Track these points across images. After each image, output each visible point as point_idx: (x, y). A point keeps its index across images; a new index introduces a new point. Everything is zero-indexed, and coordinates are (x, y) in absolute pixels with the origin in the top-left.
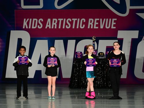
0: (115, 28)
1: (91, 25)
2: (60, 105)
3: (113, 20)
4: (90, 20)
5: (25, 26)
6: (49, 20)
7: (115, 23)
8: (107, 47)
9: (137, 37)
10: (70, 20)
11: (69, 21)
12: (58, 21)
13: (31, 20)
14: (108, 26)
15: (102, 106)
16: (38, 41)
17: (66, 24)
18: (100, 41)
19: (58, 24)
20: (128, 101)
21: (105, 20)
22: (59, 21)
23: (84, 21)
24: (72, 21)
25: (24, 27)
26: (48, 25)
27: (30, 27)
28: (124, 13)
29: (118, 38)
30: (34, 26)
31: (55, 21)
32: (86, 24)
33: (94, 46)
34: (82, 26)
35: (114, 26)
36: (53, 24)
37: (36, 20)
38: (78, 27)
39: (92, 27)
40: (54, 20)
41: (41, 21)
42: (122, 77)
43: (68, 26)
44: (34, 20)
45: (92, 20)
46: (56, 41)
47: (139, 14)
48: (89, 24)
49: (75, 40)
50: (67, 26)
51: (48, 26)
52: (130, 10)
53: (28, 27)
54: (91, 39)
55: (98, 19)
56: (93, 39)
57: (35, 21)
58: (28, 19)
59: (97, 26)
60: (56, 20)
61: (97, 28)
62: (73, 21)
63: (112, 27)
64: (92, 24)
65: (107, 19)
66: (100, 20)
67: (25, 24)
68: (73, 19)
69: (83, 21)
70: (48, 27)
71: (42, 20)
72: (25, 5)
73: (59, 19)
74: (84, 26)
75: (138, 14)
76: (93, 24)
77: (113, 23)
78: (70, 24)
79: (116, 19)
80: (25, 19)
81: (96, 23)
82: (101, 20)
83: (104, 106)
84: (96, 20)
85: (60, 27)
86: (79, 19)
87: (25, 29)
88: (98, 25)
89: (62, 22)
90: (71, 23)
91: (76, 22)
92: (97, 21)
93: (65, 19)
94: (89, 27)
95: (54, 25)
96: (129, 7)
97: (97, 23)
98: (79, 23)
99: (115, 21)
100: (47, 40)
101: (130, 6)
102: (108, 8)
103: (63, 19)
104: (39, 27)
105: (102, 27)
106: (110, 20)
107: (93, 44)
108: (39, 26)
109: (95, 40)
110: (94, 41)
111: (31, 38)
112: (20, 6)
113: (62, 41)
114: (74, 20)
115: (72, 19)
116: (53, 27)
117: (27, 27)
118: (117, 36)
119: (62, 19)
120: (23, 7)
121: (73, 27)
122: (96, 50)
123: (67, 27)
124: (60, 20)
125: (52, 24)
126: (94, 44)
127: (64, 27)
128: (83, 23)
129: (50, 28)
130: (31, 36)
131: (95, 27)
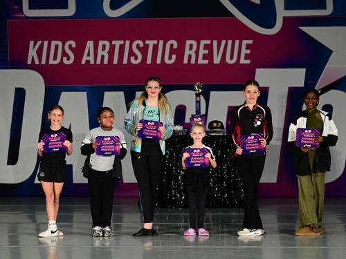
0: (248, 62)
1: (190, 56)
2: (117, 248)
3: (245, 43)
4: (188, 43)
5: (33, 57)
6: (90, 44)
7: (248, 52)
8: (229, 107)
9: (301, 84)
10: (142, 45)
11: (138, 46)
12: (112, 47)
13: (46, 43)
14: (232, 58)
15: (217, 249)
16: (63, 93)
17: (131, 53)
18: (213, 94)
19: (111, 53)
20: (282, 239)
21: (223, 42)
22: (114, 45)
23: (175, 46)
24: (146, 46)
25: (29, 62)
26: (89, 55)
27: (44, 62)
28: (271, 25)
30: (55, 58)
31: (104, 47)
32: (179, 52)
33: (200, 106)
34: (170, 58)
35: (247, 57)
36: (100, 52)
37: (60, 43)
38: (159, 61)
39: (193, 61)
40: (101, 43)
41: (70, 46)
42: (262, 180)
43: (136, 58)
44: (54, 43)
45: (194, 43)
46: (106, 93)
47: (307, 30)
48: (187, 52)
50: (132, 59)
51: (88, 58)
52: (286, 19)
53: (40, 59)
54: (193, 89)
55: (208, 42)
56: (195, 90)
57: (57, 46)
58: (39, 43)
59: (205, 57)
60: (107, 43)
61: (206, 62)
62: (148, 45)
63: (243, 61)
64: (193, 53)
65: (230, 42)
66: (212, 43)
67: (32, 53)
68: (147, 42)
69: (172, 45)
70: (88, 62)
71: (74, 45)
72: (31, 7)
73: (114, 42)
74: (174, 57)
75: (304, 29)
76: (197, 52)
77: (245, 51)
78: (141, 53)
79: (251, 42)
80: (32, 43)
81: (202, 52)
82: (215, 43)
83: (222, 249)
84: (203, 43)
85: (115, 62)
86: (161, 42)
87: (33, 67)
88: (209, 56)
89: (122, 47)
90: (144, 50)
91: (156, 47)
92: (206, 47)
93: (128, 43)
94: (186, 61)
95: (103, 57)
96: (281, 13)
97: (206, 52)
98: (163, 51)
99: (248, 47)
100: (85, 93)
101: (285, 9)
102: (231, 15)
103: (125, 43)
104: (65, 61)
105: (217, 60)
106: (237, 42)
107: (197, 102)
108: (65, 59)
109: (200, 91)
110: (198, 95)
111: (46, 87)
112: (21, 10)
113: (122, 94)
114: (151, 43)
115: (144, 42)
116: (99, 62)
117: (37, 62)
119: (122, 42)
120: (28, 12)
121: (149, 61)
122: (203, 115)
123: (133, 61)
124: (117, 43)
125: (97, 53)
126: (198, 102)
127: (125, 62)
128: (172, 51)
129: (92, 62)
130: (46, 83)
131: (201, 61)
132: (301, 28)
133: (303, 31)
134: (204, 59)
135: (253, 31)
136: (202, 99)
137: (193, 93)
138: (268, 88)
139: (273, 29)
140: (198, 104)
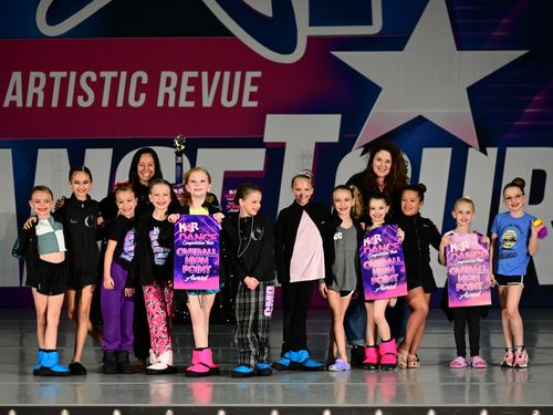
0: (254, 104)
1: (167, 96)
3: (250, 75)
4: (164, 75)
6: (16, 77)
7: (255, 89)
8: (226, 173)
9: (334, 137)
10: (94, 78)
11: (88, 79)
12: (50, 82)
14: (230, 98)
17: (79, 91)
18: (201, 152)
19: (48, 91)
21: (217, 75)
22: (53, 79)
23: (145, 81)
24: (101, 81)
26: (14, 93)
28: (289, 49)
29: (265, 140)
31: (37, 81)
32: (151, 89)
33: (182, 169)
34: (137, 99)
35: (253, 97)
36: (32, 90)
38: (120, 103)
39: (171, 103)
40: (33, 75)
43: (86, 98)
45: (174, 76)
46: (41, 151)
47: (343, 56)
48: (163, 89)
49: (111, 150)
50: (80, 99)
51: (13, 98)
52: (311, 40)
54: (172, 145)
55: (195, 74)
56: (175, 147)
59: (189, 97)
60: (42, 76)
61: (191, 104)
62: (104, 79)
63: (246, 103)
64: (171, 90)
65: (227, 75)
66: (200, 76)
68: (103, 74)
69: (140, 79)
70: (13, 103)
73: (52, 74)
74: (143, 96)
75: (338, 54)
76: (177, 90)
77: (249, 89)
78: (93, 91)
79: (258, 74)
81: (186, 88)
82: (205, 75)
84: (187, 75)
85: (55, 103)
86: (124, 75)
88: (196, 96)
89: (65, 82)
90: (98, 86)
91: (115, 82)
92: (191, 81)
93: (73, 75)
94: (160, 103)
95: (36, 96)
96: (305, 30)
97: (192, 89)
98: (126, 89)
99: (254, 81)
100: (9, 151)
101: (311, 25)
102: (229, 33)
103: (69, 74)
105: (207, 102)
106: (238, 75)
107: (177, 164)
109: (183, 147)
110: (179, 154)
113: (64, 152)
114: (108, 75)
115: (98, 75)
116: (29, 104)
118: (263, 132)
119: (64, 74)
121: (105, 103)
123: (81, 102)
124: (58, 76)
125: (27, 91)
126: (180, 165)
127: (69, 103)
128: (140, 88)
129: (20, 104)
131: (183, 103)
132: (334, 53)
133: (337, 59)
134: (188, 99)
135: (262, 58)
136: (186, 160)
137: (173, 150)
138: (284, 144)
139: (291, 55)
140: (179, 168)
